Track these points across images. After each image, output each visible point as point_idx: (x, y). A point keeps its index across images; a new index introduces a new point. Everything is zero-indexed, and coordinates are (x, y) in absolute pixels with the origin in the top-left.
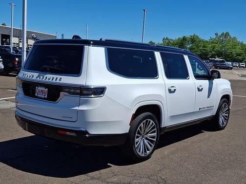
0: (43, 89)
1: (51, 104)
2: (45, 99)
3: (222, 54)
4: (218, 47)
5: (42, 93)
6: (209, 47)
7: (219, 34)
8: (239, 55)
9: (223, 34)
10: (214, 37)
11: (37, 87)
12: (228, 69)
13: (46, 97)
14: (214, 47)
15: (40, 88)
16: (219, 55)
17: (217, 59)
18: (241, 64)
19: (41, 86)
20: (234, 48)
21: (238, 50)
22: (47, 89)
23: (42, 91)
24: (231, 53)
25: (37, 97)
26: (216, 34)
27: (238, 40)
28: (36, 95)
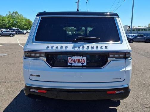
2: (83, 66)
3: (15, 25)
4: (12, 21)
5: (78, 62)
6: (6, 21)
7: (12, 12)
8: (25, 25)
9: (14, 12)
10: (8, 14)
11: (69, 57)
12: (23, 34)
13: (85, 64)
14: (9, 21)
16: (14, 25)
17: (14, 28)
18: (28, 31)
20: (22, 21)
21: (24, 22)
22: (85, 58)
23: (79, 60)
24: (21, 24)
25: (71, 66)
26: (10, 12)
27: (23, 16)
28: (69, 64)
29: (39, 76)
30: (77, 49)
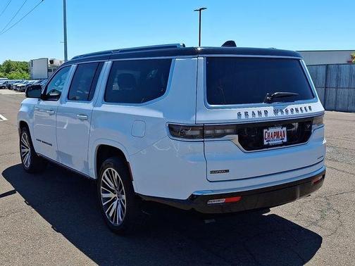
0: (278, 129)
1: (298, 148)
2: (284, 144)
5: (278, 137)
11: (265, 131)
13: (285, 140)
15: (272, 130)
19: (273, 126)
22: (285, 129)
23: (277, 134)
25: (268, 146)
28: (265, 143)
29: (227, 171)
30: (279, 114)
